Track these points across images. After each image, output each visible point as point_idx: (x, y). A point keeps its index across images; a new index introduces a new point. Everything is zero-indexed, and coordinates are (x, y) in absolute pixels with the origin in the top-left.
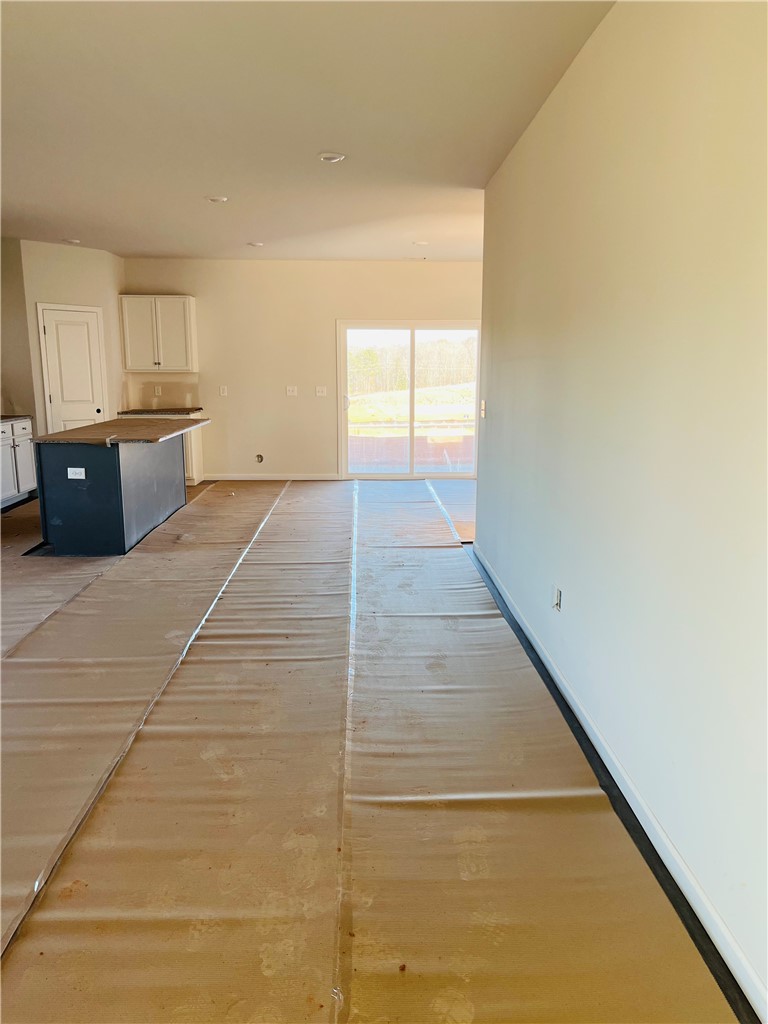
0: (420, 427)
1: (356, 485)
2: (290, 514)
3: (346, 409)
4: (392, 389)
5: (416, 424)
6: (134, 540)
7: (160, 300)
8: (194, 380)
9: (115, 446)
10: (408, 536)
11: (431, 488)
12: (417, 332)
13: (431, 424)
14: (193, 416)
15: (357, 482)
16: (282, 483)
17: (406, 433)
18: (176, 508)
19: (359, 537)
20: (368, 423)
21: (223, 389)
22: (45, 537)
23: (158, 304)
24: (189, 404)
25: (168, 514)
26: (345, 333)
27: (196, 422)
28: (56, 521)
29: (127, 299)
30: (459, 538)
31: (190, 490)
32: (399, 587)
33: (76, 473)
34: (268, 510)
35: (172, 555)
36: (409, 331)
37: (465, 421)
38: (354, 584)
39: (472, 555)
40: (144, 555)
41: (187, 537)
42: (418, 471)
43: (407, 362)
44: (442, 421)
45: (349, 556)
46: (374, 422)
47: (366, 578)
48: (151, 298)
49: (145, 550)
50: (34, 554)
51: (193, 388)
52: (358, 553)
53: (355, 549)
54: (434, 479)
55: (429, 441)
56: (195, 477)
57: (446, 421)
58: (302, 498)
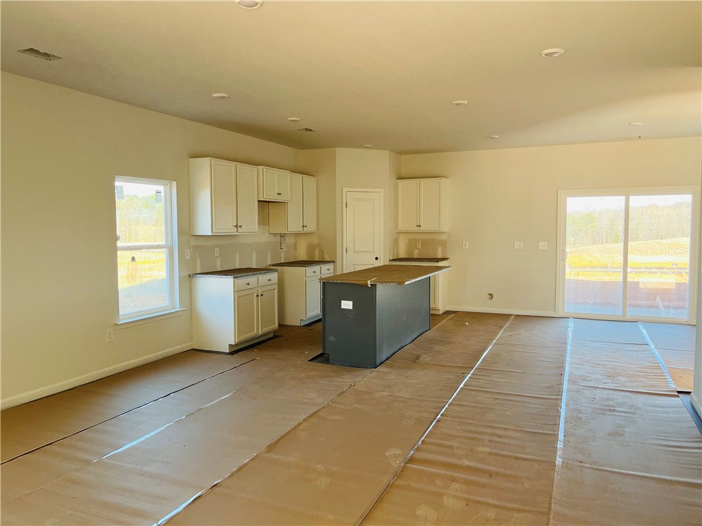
0: (632, 272)
1: (571, 323)
2: (511, 345)
3: (564, 260)
4: (607, 242)
5: (629, 270)
6: (384, 358)
7: (424, 183)
8: (445, 237)
9: (374, 286)
10: (620, 378)
11: (644, 331)
12: (631, 198)
13: (643, 270)
14: (441, 264)
15: (571, 320)
16: (507, 316)
17: (620, 278)
18: (421, 332)
19: (570, 374)
20: (587, 267)
21: (465, 244)
22: (324, 349)
23: (422, 184)
24: (439, 256)
25: (414, 336)
26: (566, 201)
27: (440, 268)
28: (332, 338)
29: (401, 182)
30: (674, 386)
31: (434, 318)
32: (610, 435)
33: (347, 305)
34: (492, 340)
35: (410, 373)
36: (624, 197)
37: (674, 268)
38: (562, 426)
39: (690, 407)
40: (389, 370)
41: (426, 358)
42: (630, 314)
43: (621, 222)
44: (651, 268)
45: (560, 393)
46: (592, 267)
47: (575, 420)
48: (417, 181)
49: (391, 366)
50: (316, 360)
51: (444, 244)
52: (568, 390)
53: (565, 386)
54: (646, 322)
55: (641, 286)
56: (440, 308)
57: (656, 268)
58: (522, 331)
